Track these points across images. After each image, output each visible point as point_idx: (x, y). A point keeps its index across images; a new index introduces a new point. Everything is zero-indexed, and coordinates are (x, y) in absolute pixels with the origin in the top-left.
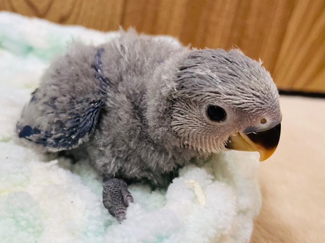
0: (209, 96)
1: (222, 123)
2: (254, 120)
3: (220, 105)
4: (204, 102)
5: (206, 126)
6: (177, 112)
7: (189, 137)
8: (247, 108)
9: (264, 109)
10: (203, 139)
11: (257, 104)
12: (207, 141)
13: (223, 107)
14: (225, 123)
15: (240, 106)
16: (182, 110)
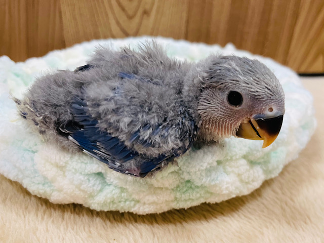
0: (231, 83)
1: (238, 108)
2: (264, 108)
3: (239, 91)
4: (227, 88)
5: (225, 110)
6: (204, 99)
7: (209, 121)
8: (259, 96)
9: (273, 99)
10: (221, 122)
11: (268, 94)
12: (224, 125)
13: (240, 92)
14: (240, 108)
15: (254, 94)
16: (209, 97)
